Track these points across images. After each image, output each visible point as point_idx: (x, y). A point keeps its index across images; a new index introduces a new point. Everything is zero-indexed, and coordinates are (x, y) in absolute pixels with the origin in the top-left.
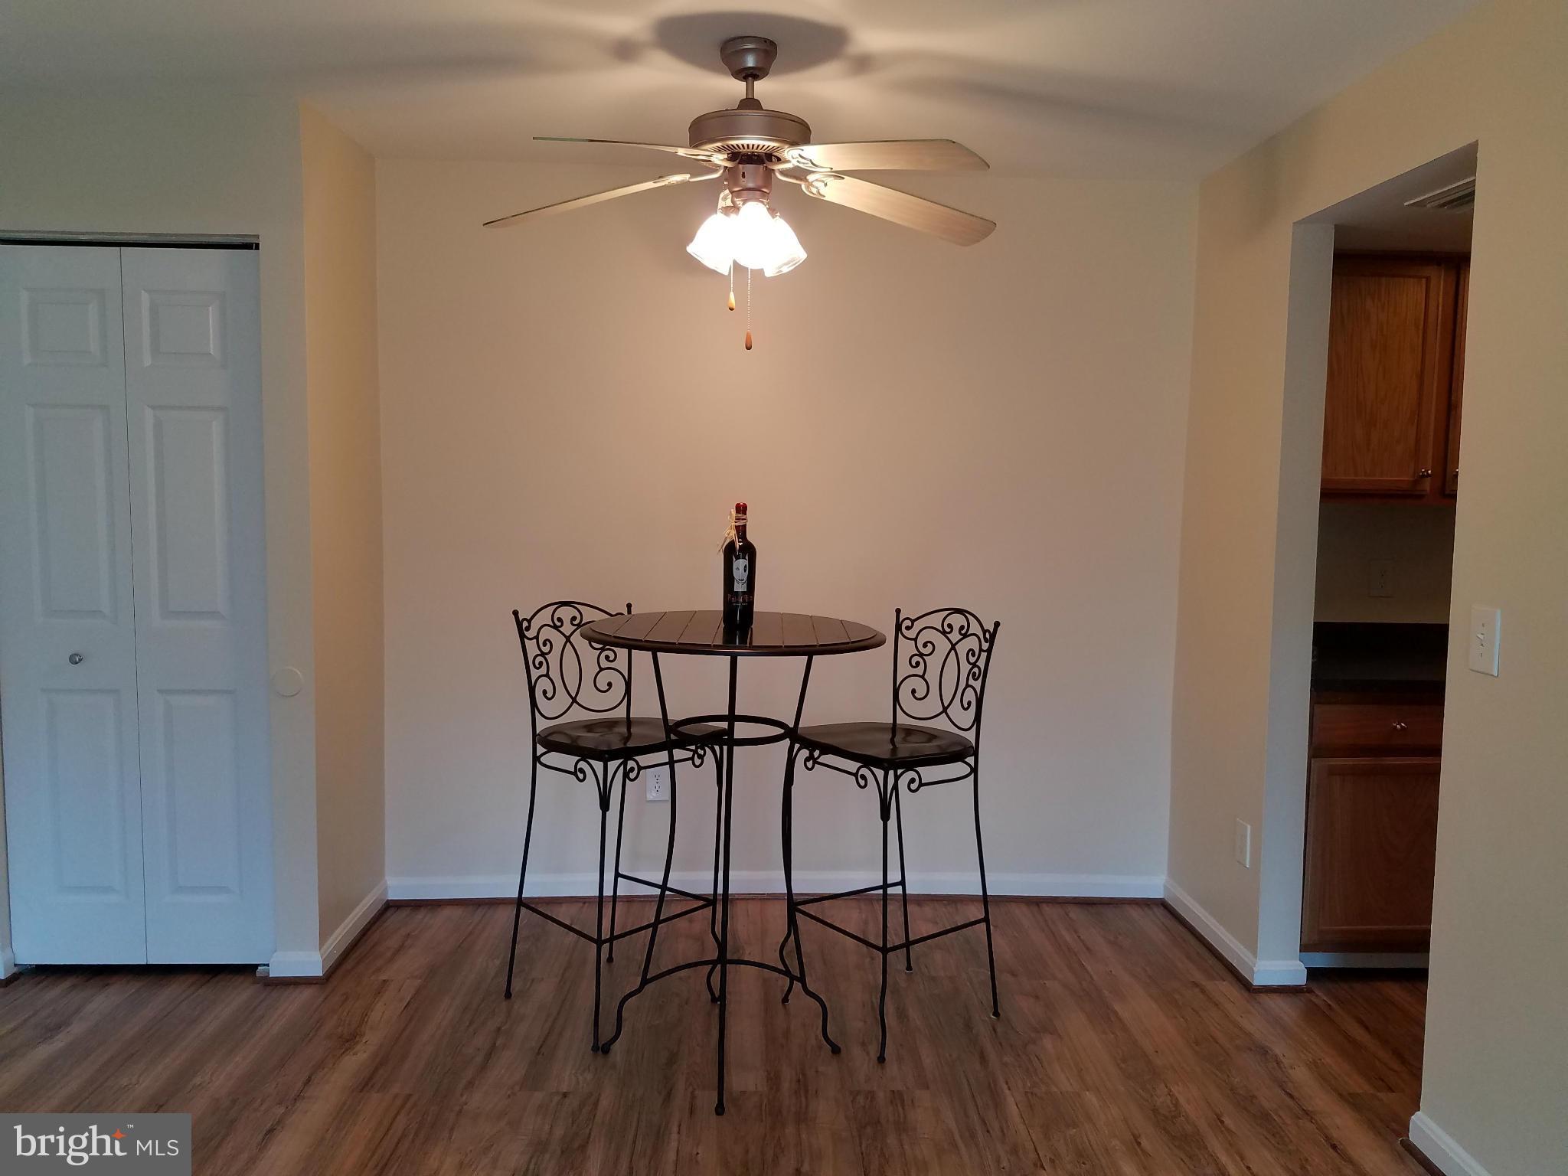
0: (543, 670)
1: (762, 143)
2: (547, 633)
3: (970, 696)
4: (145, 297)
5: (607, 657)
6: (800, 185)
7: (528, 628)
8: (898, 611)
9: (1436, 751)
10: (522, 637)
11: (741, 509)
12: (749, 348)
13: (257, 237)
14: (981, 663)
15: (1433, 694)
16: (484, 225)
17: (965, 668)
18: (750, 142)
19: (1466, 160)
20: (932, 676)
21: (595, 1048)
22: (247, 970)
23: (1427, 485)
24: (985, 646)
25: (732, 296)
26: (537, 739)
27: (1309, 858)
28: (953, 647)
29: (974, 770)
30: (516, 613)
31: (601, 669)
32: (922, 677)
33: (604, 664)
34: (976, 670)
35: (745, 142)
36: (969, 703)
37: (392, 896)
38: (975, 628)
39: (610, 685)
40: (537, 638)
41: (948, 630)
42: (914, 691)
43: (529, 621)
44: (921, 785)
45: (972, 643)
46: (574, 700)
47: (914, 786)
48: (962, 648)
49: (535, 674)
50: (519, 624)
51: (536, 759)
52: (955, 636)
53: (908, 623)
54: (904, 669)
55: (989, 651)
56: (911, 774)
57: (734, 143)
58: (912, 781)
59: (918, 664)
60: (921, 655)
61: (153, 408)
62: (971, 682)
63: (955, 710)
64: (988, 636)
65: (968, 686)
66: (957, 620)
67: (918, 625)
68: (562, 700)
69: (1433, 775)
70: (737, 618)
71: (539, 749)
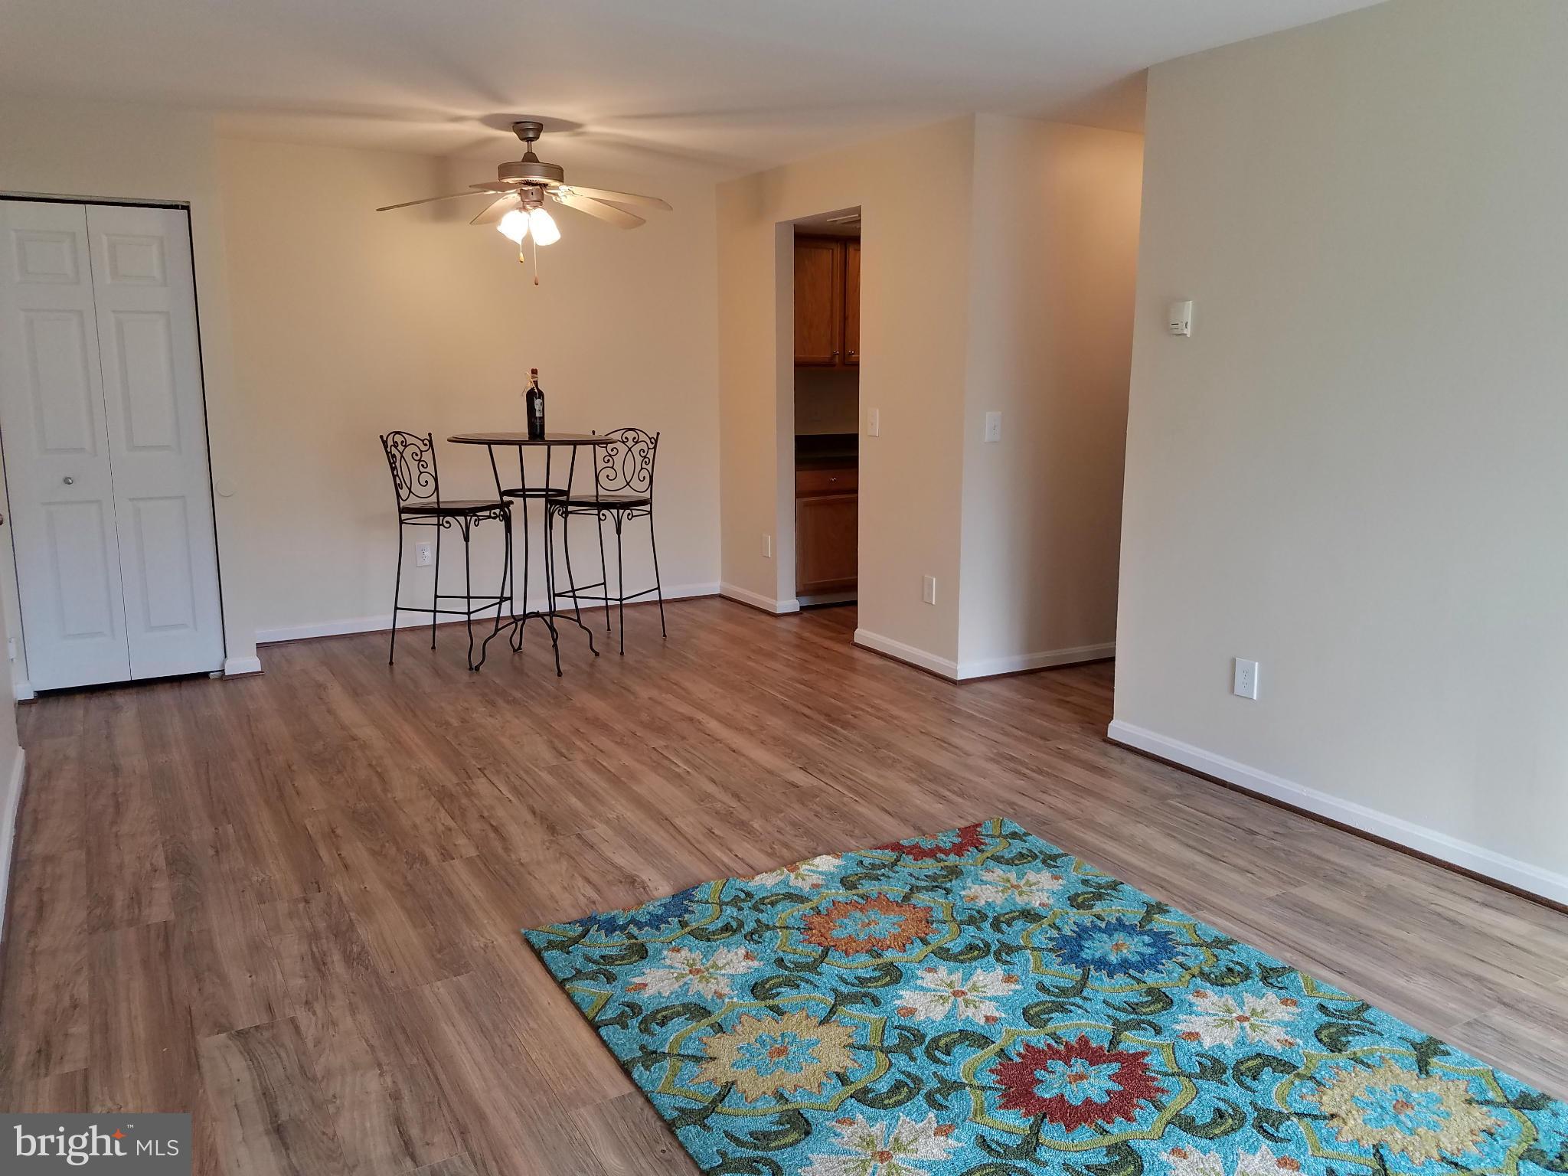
0: (396, 472)
1: (540, 179)
2: (393, 450)
3: (644, 473)
4: (104, 238)
5: (423, 466)
6: (552, 198)
7: (387, 446)
9: (856, 491)
11: (534, 372)
12: (537, 284)
13: (188, 202)
14: (650, 455)
15: (853, 463)
16: (378, 210)
17: (639, 459)
18: (537, 179)
19: (858, 210)
20: (618, 467)
23: (837, 359)
24: (651, 446)
25: (521, 255)
26: (402, 511)
27: (798, 552)
28: (630, 449)
29: (650, 513)
30: (381, 436)
31: (421, 473)
32: (612, 468)
33: (422, 470)
34: (647, 460)
35: (532, 179)
36: (644, 478)
38: (642, 437)
39: (426, 482)
40: (390, 453)
41: (625, 440)
42: (608, 476)
43: (386, 442)
44: (633, 516)
45: (643, 446)
47: (630, 517)
48: (636, 449)
50: (383, 443)
51: (401, 522)
52: (630, 443)
54: (600, 464)
55: (655, 448)
56: (628, 511)
57: (529, 179)
58: (629, 514)
59: (609, 461)
60: (610, 456)
61: (114, 311)
62: (644, 466)
63: (635, 483)
64: (653, 440)
65: (642, 469)
66: (631, 435)
69: (855, 502)
70: (536, 432)
71: (404, 516)
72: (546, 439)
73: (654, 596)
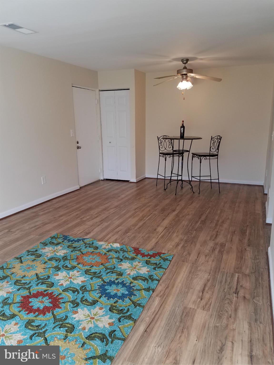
0: (161, 145)
2: (162, 140)
3: (218, 148)
4: (117, 97)
5: (170, 143)
7: (159, 139)
8: (212, 136)
10: (158, 140)
11: (183, 121)
12: (184, 99)
21: (164, 189)
22: (128, 181)
25: (183, 92)
26: (160, 153)
28: (218, 141)
29: (218, 158)
30: (158, 137)
31: (169, 145)
32: (214, 146)
37: (146, 177)
39: (170, 147)
40: (160, 140)
41: (217, 139)
42: (213, 148)
43: (159, 138)
44: (206, 159)
46: (165, 149)
49: (160, 145)
50: (158, 138)
51: (160, 156)
53: (213, 138)
56: (205, 157)
60: (214, 143)
61: (118, 111)
67: (214, 138)
68: (164, 149)
70: (182, 137)
71: (160, 155)
72: (184, 138)
73: (217, 181)
